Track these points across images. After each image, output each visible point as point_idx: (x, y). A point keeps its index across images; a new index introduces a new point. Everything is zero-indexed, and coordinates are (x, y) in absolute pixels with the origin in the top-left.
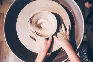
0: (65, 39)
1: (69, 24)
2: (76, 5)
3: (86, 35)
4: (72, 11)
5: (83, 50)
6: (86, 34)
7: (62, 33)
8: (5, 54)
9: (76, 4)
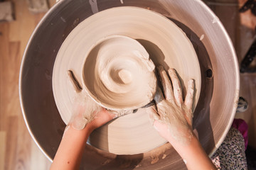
0: (179, 119)
1: (194, 81)
2: (216, 24)
3: (244, 103)
4: (205, 37)
5: (233, 147)
6: (244, 100)
7: (173, 103)
8: (22, 152)
9: (216, 20)
